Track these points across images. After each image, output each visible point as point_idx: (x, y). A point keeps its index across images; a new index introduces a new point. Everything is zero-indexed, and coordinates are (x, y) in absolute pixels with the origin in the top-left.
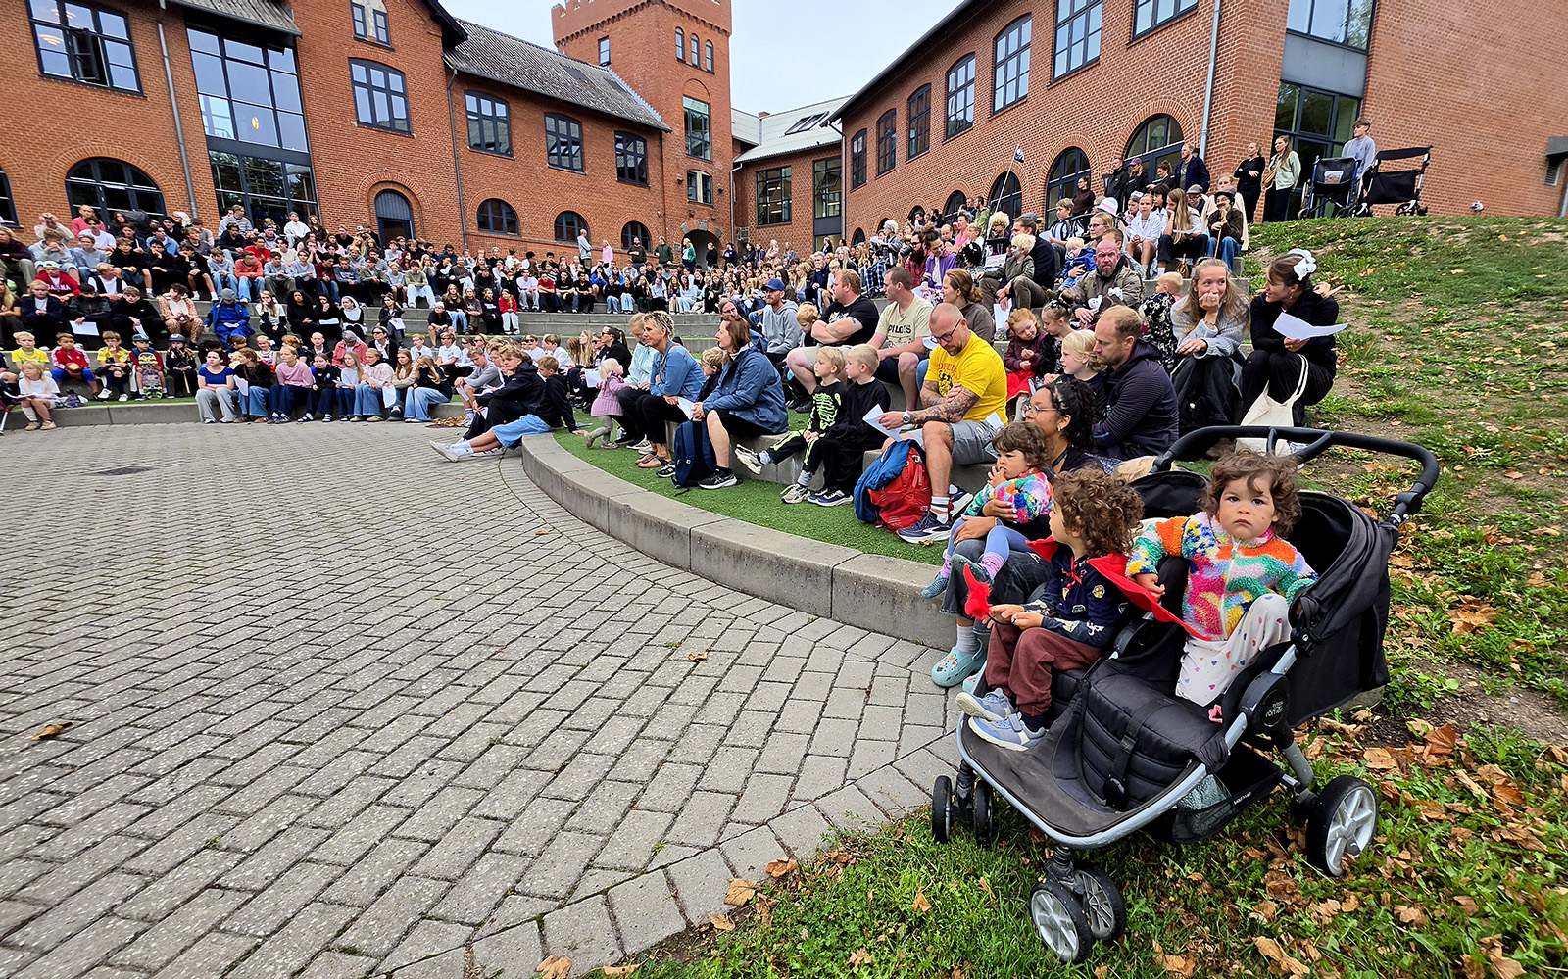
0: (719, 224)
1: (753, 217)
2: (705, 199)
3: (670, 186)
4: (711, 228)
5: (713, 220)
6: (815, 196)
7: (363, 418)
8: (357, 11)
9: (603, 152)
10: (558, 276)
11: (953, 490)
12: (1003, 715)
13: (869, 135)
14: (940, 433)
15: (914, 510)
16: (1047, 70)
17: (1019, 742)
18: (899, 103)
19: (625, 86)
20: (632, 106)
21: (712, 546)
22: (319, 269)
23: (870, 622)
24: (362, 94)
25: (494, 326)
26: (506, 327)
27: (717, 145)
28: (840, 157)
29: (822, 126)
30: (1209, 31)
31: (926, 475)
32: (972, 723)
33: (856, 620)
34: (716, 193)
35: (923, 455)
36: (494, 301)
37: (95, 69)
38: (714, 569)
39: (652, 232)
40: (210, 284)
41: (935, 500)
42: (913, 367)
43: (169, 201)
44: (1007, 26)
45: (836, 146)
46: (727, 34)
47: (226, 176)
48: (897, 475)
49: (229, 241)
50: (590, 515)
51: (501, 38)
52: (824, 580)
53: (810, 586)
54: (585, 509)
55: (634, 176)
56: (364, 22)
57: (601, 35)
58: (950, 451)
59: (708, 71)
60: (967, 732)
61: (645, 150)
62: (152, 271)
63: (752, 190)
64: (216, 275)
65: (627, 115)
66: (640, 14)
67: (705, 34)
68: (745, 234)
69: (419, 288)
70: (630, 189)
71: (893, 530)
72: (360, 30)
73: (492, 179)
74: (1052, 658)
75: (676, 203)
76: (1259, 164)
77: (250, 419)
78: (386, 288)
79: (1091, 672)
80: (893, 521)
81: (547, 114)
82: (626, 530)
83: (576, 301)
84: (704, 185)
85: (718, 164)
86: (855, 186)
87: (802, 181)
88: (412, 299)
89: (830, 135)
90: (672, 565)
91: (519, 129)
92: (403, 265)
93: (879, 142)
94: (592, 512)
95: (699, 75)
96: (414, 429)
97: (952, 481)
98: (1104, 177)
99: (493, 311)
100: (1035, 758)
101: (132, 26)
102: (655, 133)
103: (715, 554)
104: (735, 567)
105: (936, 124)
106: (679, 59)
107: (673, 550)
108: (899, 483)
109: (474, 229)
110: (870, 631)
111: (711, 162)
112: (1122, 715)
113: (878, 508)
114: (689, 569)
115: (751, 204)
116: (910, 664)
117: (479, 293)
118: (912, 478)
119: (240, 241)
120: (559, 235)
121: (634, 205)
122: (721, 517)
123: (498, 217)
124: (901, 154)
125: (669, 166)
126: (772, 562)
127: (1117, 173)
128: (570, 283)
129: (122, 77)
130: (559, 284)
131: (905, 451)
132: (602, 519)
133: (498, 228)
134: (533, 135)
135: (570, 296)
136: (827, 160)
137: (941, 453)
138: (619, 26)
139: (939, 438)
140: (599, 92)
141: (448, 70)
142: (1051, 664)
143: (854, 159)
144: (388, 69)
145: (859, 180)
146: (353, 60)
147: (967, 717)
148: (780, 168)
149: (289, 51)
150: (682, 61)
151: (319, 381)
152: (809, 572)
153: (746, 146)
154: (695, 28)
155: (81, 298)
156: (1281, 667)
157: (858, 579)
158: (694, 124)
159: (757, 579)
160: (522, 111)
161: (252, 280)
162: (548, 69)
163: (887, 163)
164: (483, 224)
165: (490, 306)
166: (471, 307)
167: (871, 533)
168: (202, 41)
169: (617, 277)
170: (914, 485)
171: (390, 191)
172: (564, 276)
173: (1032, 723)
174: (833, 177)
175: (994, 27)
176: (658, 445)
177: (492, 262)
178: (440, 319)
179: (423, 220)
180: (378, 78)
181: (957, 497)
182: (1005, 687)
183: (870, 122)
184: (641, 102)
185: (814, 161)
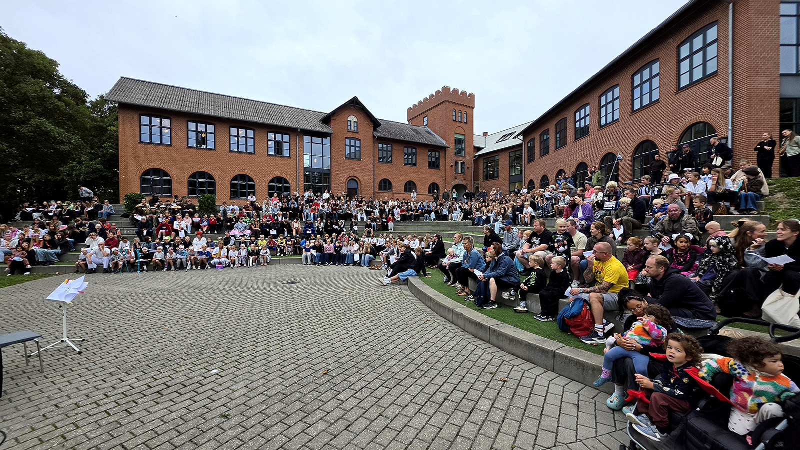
0: (467, 181)
1: (481, 177)
2: (461, 171)
3: (448, 167)
4: (464, 183)
5: (465, 179)
6: (510, 167)
7: (348, 264)
8: (349, 122)
9: (423, 158)
10: (407, 208)
11: (605, 321)
12: (647, 425)
13: (536, 140)
14: (597, 298)
15: (587, 329)
16: (629, 107)
17: (656, 437)
18: (551, 127)
19: (432, 133)
20: (435, 139)
21: (500, 335)
22: (333, 209)
23: (572, 376)
24: (347, 148)
25: (384, 227)
26: (389, 228)
27: (467, 150)
28: (522, 149)
29: (513, 138)
30: (727, 81)
31: (592, 315)
32: (634, 425)
33: (566, 374)
34: (466, 168)
35: (590, 305)
36: (386, 219)
37: (280, 151)
38: (501, 344)
39: (440, 186)
40: (303, 216)
41: (596, 325)
42: (578, 262)
43: (292, 188)
44: (606, 91)
45: (520, 145)
46: (473, 108)
47: (307, 178)
48: (579, 314)
49: (308, 201)
50: (443, 314)
51: (391, 123)
52: (550, 355)
53: (544, 357)
54: (441, 311)
55: (434, 165)
56: (350, 126)
57: (424, 115)
58: (602, 306)
59: (465, 123)
60: (631, 429)
61: (439, 155)
62: (289, 213)
63: (481, 166)
64: (305, 213)
65: (433, 143)
66: (440, 106)
67: (464, 109)
68: (477, 184)
69: (361, 214)
70: (433, 170)
71: (577, 336)
72: (349, 129)
73: (385, 171)
74: (667, 404)
75: (450, 173)
76: (772, 143)
77: (315, 263)
78: (351, 214)
79: (688, 414)
80: (577, 332)
81: (404, 147)
82: (461, 322)
83: (413, 217)
84: (461, 166)
85: (468, 157)
86: (529, 162)
87: (504, 161)
88: (359, 219)
89: (517, 141)
90: (481, 339)
91: (395, 153)
92: (357, 206)
93: (541, 143)
94: (446, 313)
95: (461, 124)
96: (365, 269)
97: (604, 317)
98: (667, 153)
99: (385, 222)
100: (664, 444)
101: (291, 138)
102: (443, 149)
103: (501, 338)
104: (509, 344)
105: (570, 133)
106: (453, 120)
107: (481, 333)
108: (580, 317)
109: (377, 190)
110: (573, 380)
111: (464, 157)
112: (704, 434)
113: (570, 326)
114: (489, 342)
115: (481, 171)
116: (594, 397)
117: (381, 215)
118: (586, 315)
119: (312, 201)
120: (405, 190)
121: (434, 176)
122: (499, 322)
123: (386, 185)
124: (552, 147)
125: (448, 160)
126: (526, 344)
127: (674, 152)
128: (411, 210)
129: (286, 153)
130: (408, 211)
131: (581, 304)
132: (450, 316)
133: (385, 189)
134: (399, 156)
135: (411, 214)
136: (515, 151)
137: (598, 306)
138: (431, 111)
139: (597, 300)
140: (423, 136)
141: (374, 137)
142: (667, 407)
143: (528, 151)
144: (356, 139)
145: (531, 158)
146: (346, 138)
147: (631, 424)
148: (494, 156)
149: (329, 138)
150: (455, 121)
151: (336, 251)
152: (544, 351)
153: (479, 149)
154: (460, 108)
155: (274, 223)
156: (780, 427)
157: (566, 357)
158: (458, 142)
159: (519, 350)
160: (396, 147)
161: (314, 214)
162: (406, 131)
163: (545, 151)
164: (380, 188)
165: (384, 220)
166: (378, 221)
167: (566, 336)
168: (307, 139)
169: (429, 206)
170: (587, 318)
171: (353, 179)
172: (409, 207)
173: (661, 431)
174: (519, 158)
175: (600, 92)
176: (465, 287)
177: (385, 203)
178: (369, 226)
179: (361, 188)
180: (353, 142)
181: (606, 325)
182: (647, 414)
183: (537, 136)
184: (438, 137)
185: (509, 152)
